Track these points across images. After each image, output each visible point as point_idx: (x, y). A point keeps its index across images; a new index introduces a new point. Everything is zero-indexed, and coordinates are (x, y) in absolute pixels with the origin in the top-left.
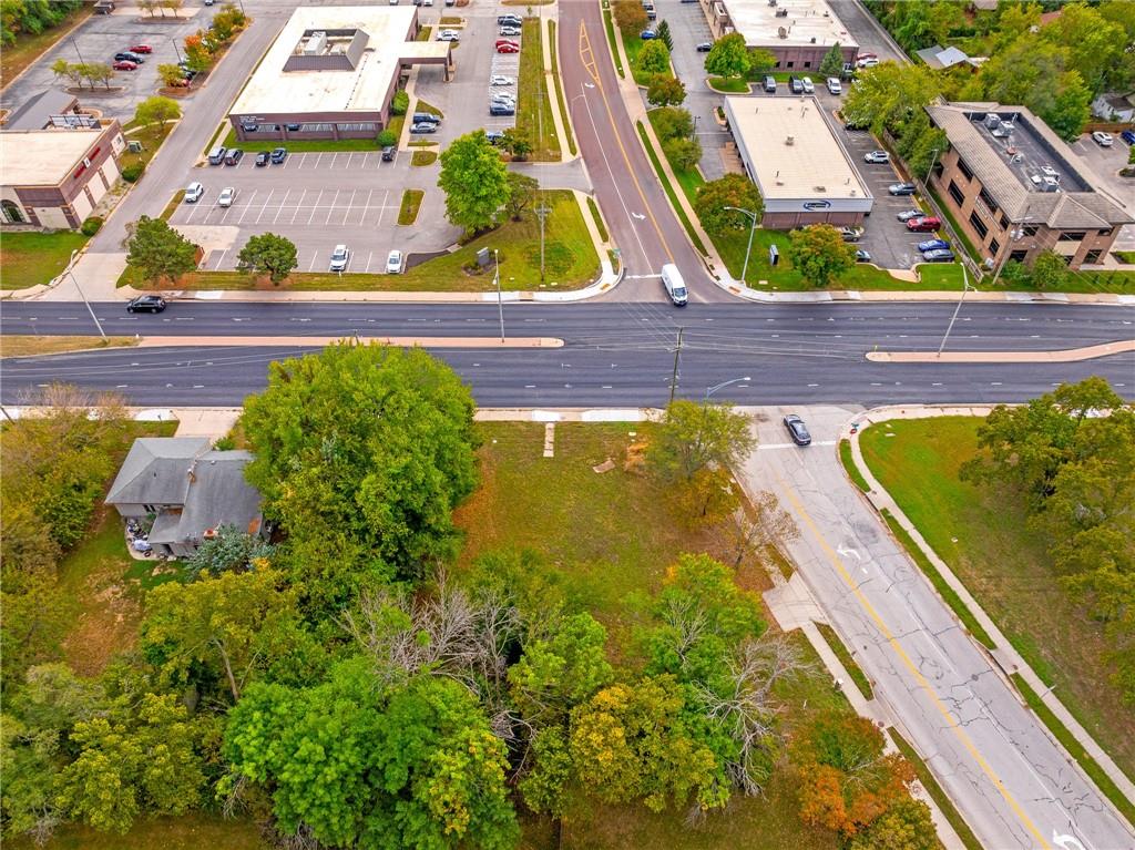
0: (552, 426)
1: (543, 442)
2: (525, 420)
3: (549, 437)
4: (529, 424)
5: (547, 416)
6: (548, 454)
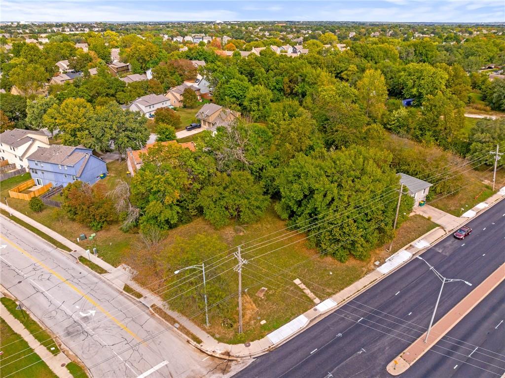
0: (316, 301)
1: (308, 287)
2: (334, 296)
3: (308, 292)
4: (329, 295)
5: (327, 306)
6: (297, 281)
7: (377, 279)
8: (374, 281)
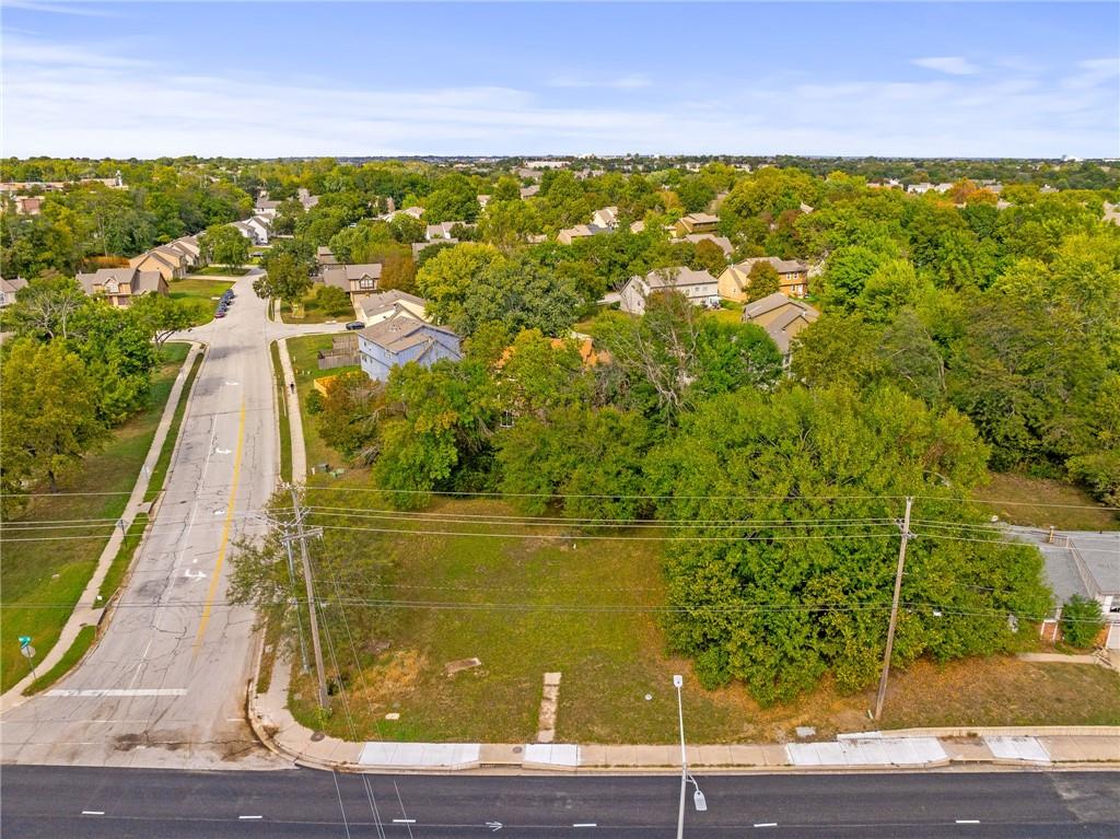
0: (543, 735)
1: (560, 699)
2: (595, 746)
3: (549, 710)
4: (585, 738)
5: (550, 756)
6: (553, 678)
7: (754, 765)
8: (739, 766)
